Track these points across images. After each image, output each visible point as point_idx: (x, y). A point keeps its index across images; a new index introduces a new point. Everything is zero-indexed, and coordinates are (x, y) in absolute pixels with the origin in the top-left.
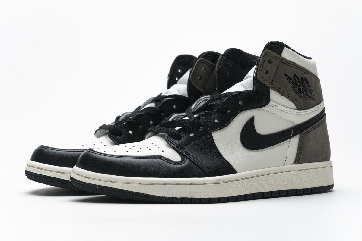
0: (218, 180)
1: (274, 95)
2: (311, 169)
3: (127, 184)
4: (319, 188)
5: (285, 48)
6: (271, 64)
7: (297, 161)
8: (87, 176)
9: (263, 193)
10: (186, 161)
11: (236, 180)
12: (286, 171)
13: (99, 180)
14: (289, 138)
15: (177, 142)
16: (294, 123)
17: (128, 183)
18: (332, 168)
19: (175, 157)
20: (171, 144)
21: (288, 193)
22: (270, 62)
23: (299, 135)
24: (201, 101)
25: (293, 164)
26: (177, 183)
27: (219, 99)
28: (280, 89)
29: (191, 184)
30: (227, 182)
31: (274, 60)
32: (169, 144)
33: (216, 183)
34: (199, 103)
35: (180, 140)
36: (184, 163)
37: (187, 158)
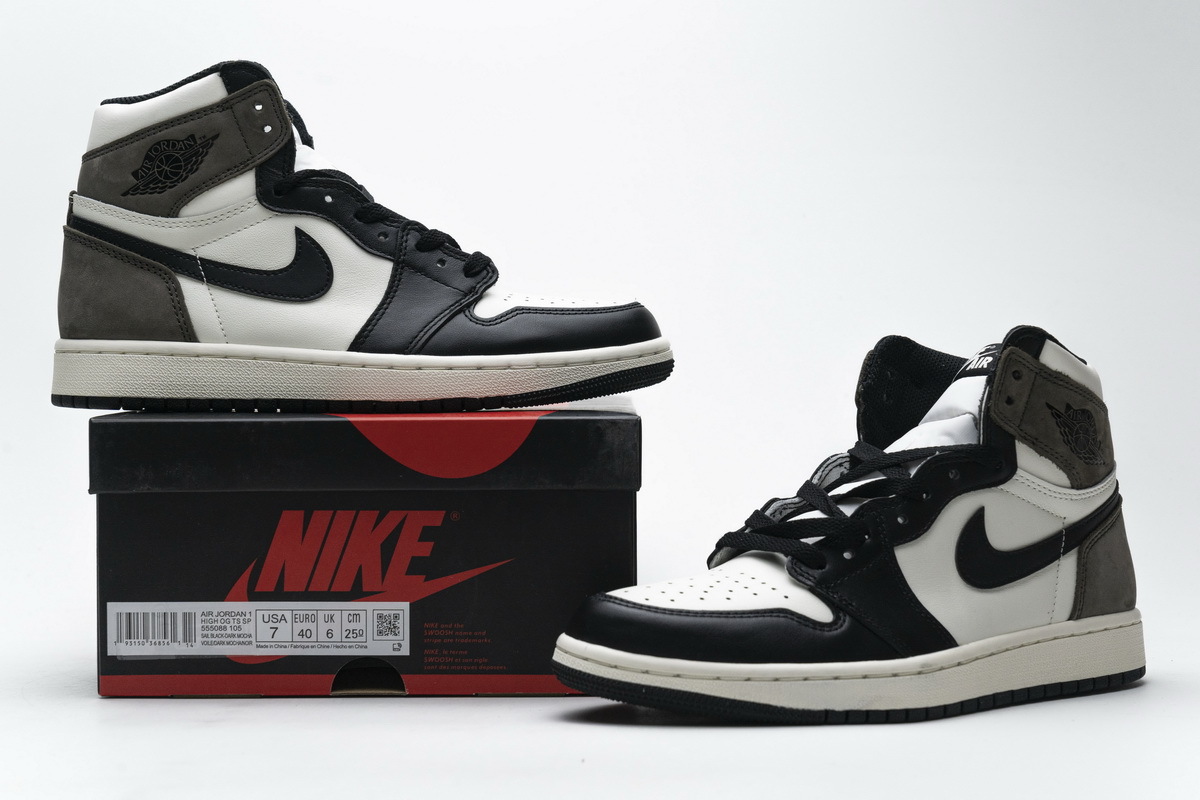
0: (924, 665)
1: (1025, 455)
2: (1106, 629)
3: (717, 681)
4: (1109, 678)
5: (1049, 342)
6: (1020, 382)
7: (1076, 614)
8: (614, 664)
9: (1012, 692)
10: (844, 621)
11: (959, 664)
12: (1055, 638)
13: (647, 672)
14: (1057, 557)
15: (817, 573)
16: (1066, 520)
17: (718, 678)
18: (1142, 627)
19: (816, 609)
20: (804, 580)
21: (1045, 692)
22: (1017, 376)
23: (1076, 549)
24: (830, 467)
25: (1069, 620)
26: (835, 675)
27: (892, 466)
28: (1036, 439)
29: (865, 677)
30: (942, 669)
31: (1025, 372)
32: (797, 576)
33: (920, 673)
34: (826, 472)
35: (822, 567)
36: (842, 626)
37: (846, 613)
